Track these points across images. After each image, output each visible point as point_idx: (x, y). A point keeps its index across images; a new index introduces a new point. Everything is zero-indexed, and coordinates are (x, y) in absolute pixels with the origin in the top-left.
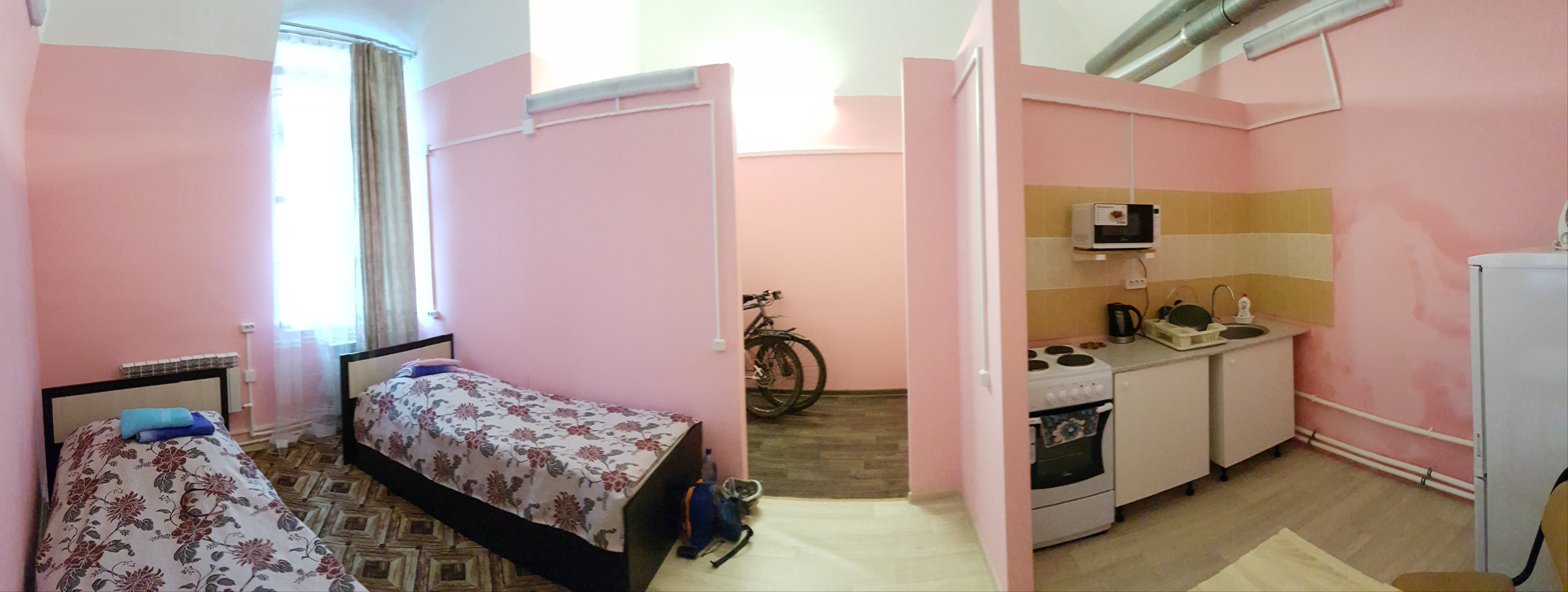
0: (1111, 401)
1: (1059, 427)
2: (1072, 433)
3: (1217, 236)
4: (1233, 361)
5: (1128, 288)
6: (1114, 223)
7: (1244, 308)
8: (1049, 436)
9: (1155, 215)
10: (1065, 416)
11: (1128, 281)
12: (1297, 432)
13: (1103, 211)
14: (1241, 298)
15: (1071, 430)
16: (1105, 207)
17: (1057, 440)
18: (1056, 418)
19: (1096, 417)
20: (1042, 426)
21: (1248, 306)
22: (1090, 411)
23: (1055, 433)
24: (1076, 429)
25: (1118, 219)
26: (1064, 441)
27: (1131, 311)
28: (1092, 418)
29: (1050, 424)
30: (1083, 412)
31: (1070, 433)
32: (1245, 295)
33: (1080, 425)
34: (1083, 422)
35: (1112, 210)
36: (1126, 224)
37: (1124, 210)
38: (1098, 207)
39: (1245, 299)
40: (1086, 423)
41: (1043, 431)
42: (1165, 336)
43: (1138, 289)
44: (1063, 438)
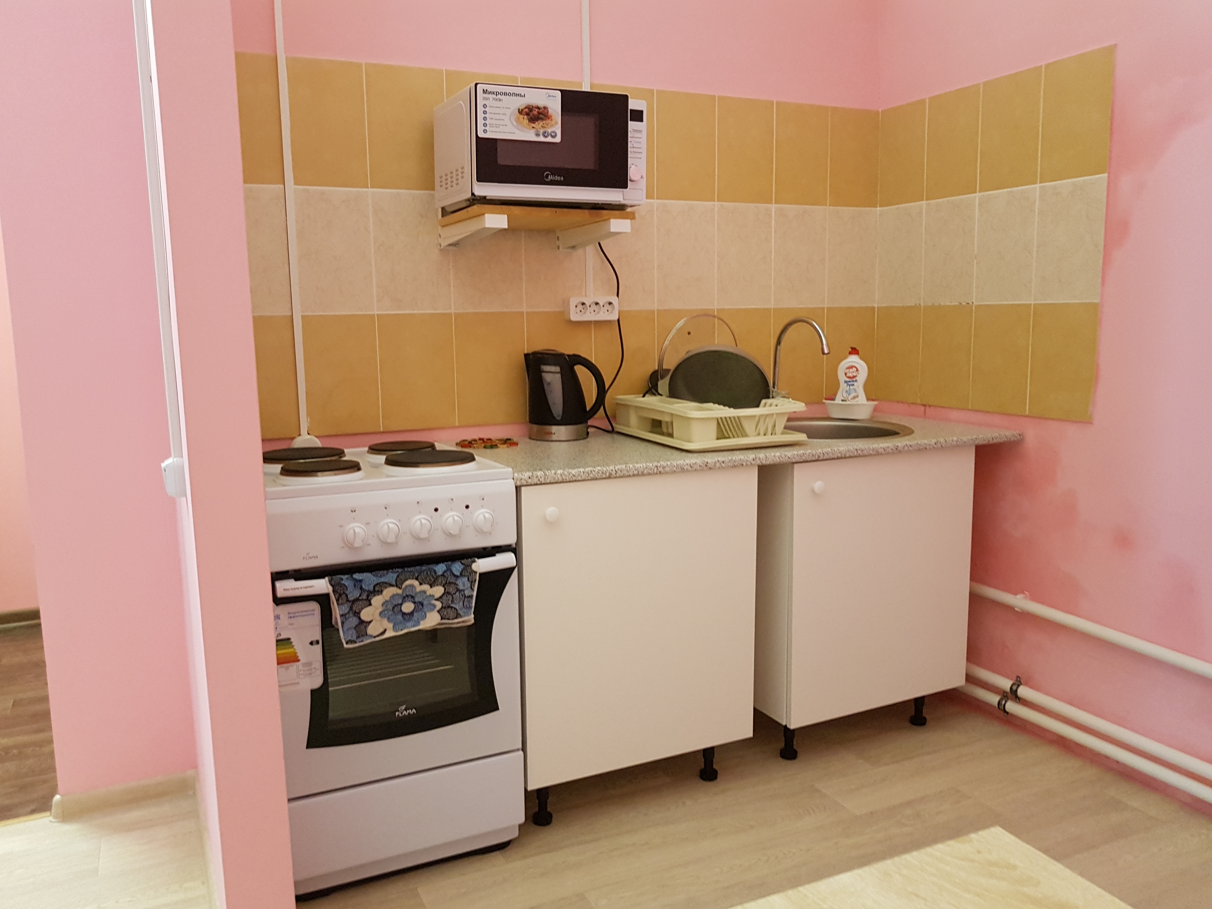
0: (515, 549)
1: (377, 601)
2: (411, 614)
3: (792, 209)
4: (818, 485)
5: (575, 317)
6: (527, 134)
7: (852, 380)
8: (354, 621)
9: (632, 125)
10: (391, 576)
11: (573, 302)
12: (970, 678)
13: (498, 104)
14: (846, 358)
15: (408, 607)
16: (505, 94)
17: (372, 630)
18: (369, 579)
19: (472, 583)
20: (333, 598)
21: (862, 375)
22: (457, 568)
23: (366, 614)
24: (420, 606)
25: (538, 125)
26: (390, 634)
27: (581, 371)
28: (463, 583)
29: (354, 594)
30: (440, 568)
31: (404, 614)
32: (854, 351)
33: (432, 596)
34: (438, 591)
35: (521, 103)
36: (558, 139)
37: (555, 106)
38: (485, 92)
39: (854, 359)
40: (446, 593)
41: (337, 611)
42: (656, 425)
43: (598, 323)
44: (390, 626)
